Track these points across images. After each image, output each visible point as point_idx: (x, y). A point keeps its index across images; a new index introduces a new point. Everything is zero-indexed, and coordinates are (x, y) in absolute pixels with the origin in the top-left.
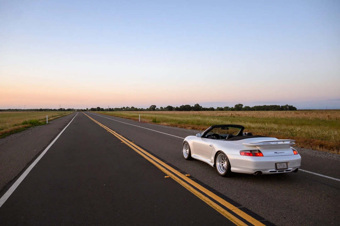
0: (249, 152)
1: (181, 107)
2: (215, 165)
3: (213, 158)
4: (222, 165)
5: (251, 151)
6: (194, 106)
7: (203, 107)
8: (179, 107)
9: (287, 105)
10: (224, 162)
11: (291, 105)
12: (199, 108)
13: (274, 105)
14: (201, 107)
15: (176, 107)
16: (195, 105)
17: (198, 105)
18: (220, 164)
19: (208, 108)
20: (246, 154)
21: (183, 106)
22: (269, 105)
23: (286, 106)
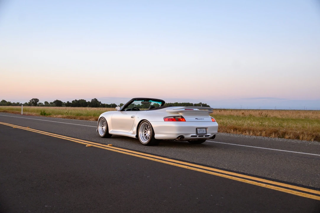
0: (173, 118)
1: (73, 101)
2: (137, 136)
3: (135, 129)
4: (145, 134)
5: (174, 117)
6: (90, 101)
7: (102, 103)
8: (71, 102)
9: (201, 103)
10: (147, 131)
11: (205, 103)
12: (98, 103)
13: (187, 102)
14: (100, 102)
15: (66, 102)
16: (92, 100)
17: (96, 100)
18: (142, 134)
19: (109, 104)
20: (170, 120)
21: (76, 100)
22: (181, 103)
23: (199, 104)
